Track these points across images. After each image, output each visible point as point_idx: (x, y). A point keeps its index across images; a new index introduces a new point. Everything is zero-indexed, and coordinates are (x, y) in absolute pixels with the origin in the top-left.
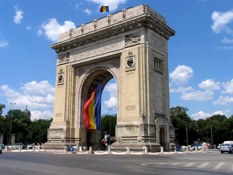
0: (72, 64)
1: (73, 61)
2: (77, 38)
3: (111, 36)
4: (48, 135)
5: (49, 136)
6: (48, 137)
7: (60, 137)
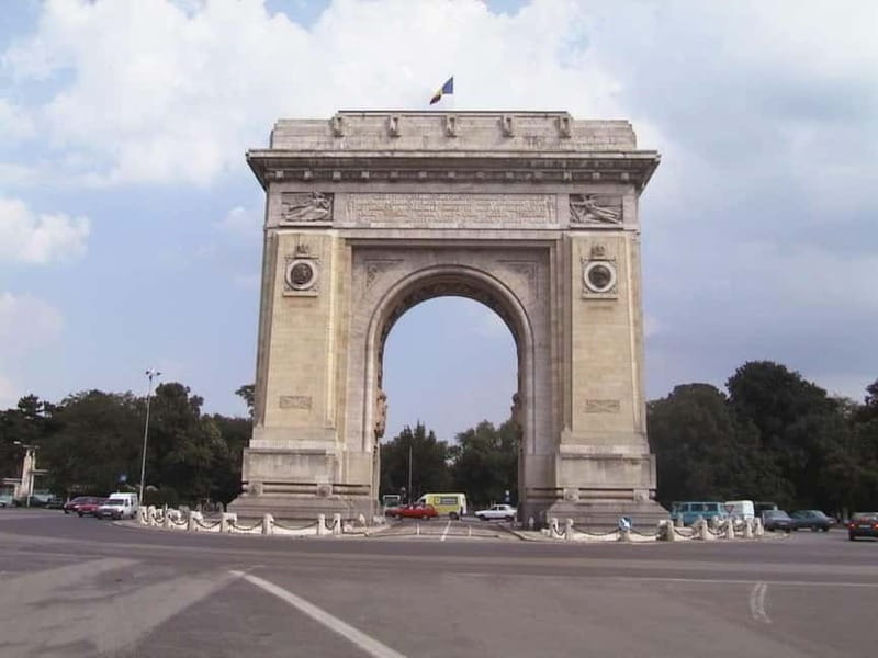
0: (349, 234)
1: (353, 225)
2: (388, 154)
3: (520, 180)
4: (248, 471)
5: (251, 474)
6: (244, 480)
7: (313, 479)
